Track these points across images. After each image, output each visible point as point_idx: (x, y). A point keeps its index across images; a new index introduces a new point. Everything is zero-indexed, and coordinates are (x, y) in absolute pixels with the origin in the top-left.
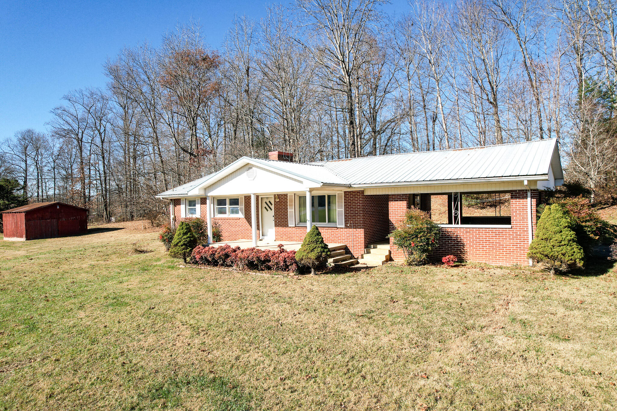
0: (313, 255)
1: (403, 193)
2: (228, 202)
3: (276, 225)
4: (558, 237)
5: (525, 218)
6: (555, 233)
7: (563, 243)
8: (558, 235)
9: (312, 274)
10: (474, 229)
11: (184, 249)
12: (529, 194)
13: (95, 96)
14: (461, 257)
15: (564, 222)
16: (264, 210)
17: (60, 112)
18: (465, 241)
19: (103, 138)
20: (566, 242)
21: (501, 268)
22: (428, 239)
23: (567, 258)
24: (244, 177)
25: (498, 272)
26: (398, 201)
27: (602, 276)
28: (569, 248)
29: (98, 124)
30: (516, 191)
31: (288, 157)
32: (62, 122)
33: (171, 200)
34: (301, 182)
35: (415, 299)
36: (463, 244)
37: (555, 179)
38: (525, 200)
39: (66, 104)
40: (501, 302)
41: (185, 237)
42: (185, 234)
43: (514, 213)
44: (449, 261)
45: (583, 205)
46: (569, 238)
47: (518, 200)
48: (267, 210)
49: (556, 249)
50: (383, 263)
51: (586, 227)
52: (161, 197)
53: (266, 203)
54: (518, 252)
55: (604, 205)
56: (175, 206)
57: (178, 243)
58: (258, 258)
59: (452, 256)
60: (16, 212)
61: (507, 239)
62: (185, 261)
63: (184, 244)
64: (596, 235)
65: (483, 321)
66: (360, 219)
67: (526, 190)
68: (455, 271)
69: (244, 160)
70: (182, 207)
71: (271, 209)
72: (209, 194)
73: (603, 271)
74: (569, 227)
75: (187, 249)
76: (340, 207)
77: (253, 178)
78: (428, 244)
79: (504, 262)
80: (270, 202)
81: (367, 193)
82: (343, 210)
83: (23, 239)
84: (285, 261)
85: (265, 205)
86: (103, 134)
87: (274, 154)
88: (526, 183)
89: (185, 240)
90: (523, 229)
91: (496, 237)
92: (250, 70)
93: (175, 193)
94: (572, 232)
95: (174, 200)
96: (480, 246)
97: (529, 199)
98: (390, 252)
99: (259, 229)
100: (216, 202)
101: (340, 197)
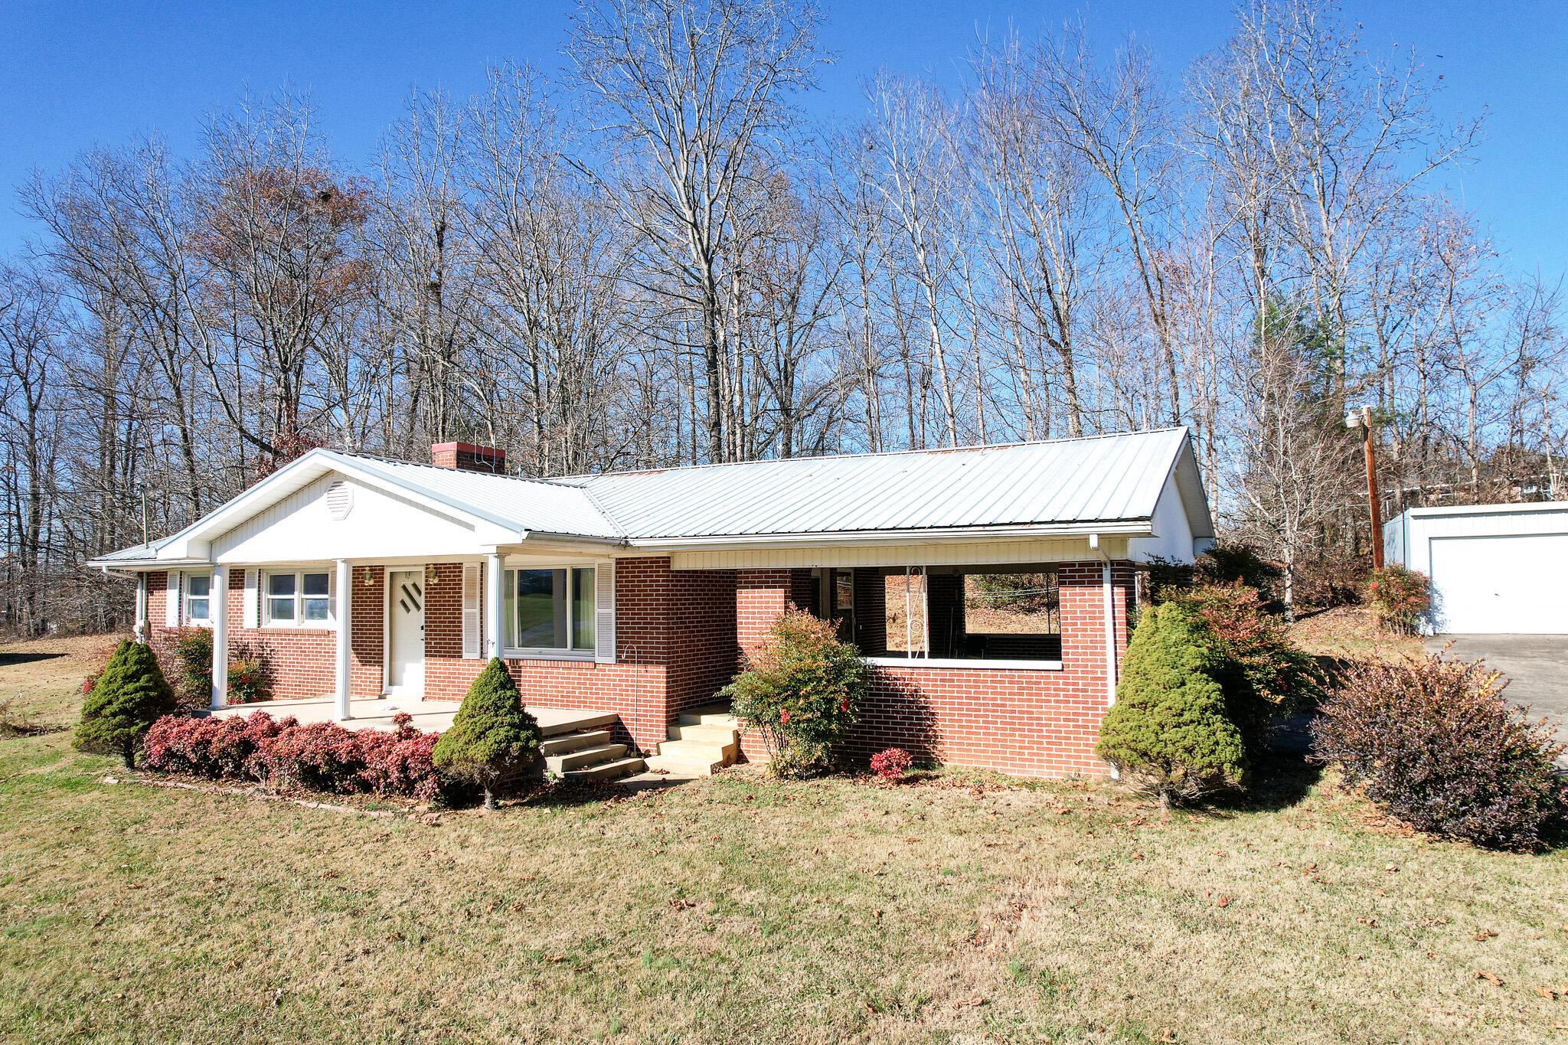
0: (481, 751)
1: (773, 565)
2: (299, 582)
3: (429, 653)
4: (1174, 698)
5: (1097, 643)
6: (1168, 687)
7: (1187, 716)
8: (1175, 694)
9: (485, 809)
10: (965, 672)
11: (119, 726)
12: (1107, 574)
14: (928, 754)
15: (1192, 655)
16: (400, 610)
18: (936, 705)
19: (34, 397)
20: (1196, 715)
21: (1032, 786)
22: (829, 701)
23: (1198, 762)
24: (318, 510)
25: (1021, 800)
26: (761, 587)
27: (1290, 811)
28: (1203, 730)
29: (21, 360)
30: (1072, 565)
31: (489, 459)
33: (140, 574)
34: (471, 527)
35: (747, 898)
36: (933, 714)
37: (1195, 538)
38: (1097, 590)
40: (1001, 907)
41: (130, 687)
42: (129, 678)
43: (1070, 628)
44: (889, 767)
45: (1243, 607)
46: (1203, 701)
47: (1078, 590)
48: (408, 610)
49: (1170, 734)
50: (715, 769)
51: (1251, 667)
52: (104, 566)
53: (404, 587)
54: (1081, 739)
55: (1317, 605)
56: (150, 591)
57: (102, 707)
58: (331, 757)
59: (897, 752)
61: (1049, 701)
62: (130, 764)
63: (123, 711)
64: (1275, 692)
65: (930, 978)
66: (658, 638)
67: (1100, 564)
68: (904, 795)
69: (315, 461)
70: (171, 595)
71: (418, 607)
72: (221, 560)
73: (1295, 795)
74: (1204, 670)
75: (132, 724)
76: (603, 603)
77: (341, 515)
78: (827, 715)
79: (1042, 767)
80: (415, 585)
81: (678, 565)
82: (613, 611)
84: (404, 768)
85: (401, 595)
87: (447, 450)
88: (1094, 542)
89: (126, 697)
90: (1092, 672)
91: (1022, 694)
92: (446, 234)
93: (152, 553)
94: (1213, 686)
95: (149, 574)
96: (978, 722)
98: (737, 736)
99: (380, 663)
100: (266, 582)
101: (603, 574)
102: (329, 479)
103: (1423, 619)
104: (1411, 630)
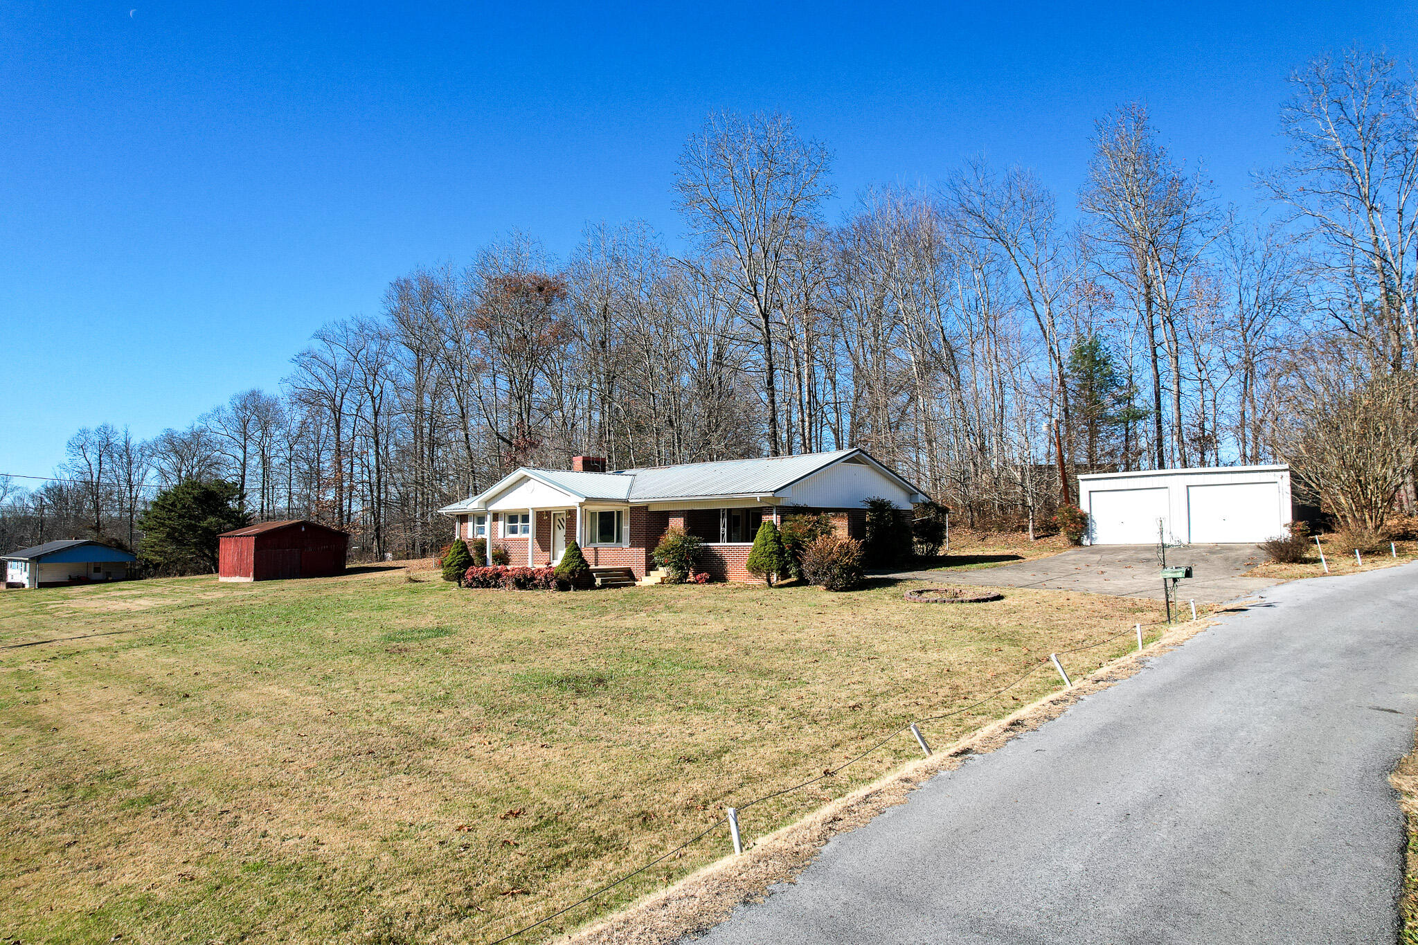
0: (567, 570)
1: (681, 509)
2: (520, 518)
9: (572, 591)
10: (737, 547)
11: (457, 570)
12: (770, 509)
13: (366, 331)
16: (557, 528)
17: (307, 360)
18: (726, 558)
19: (377, 406)
24: (520, 490)
26: (677, 517)
29: (369, 381)
30: (765, 507)
31: (598, 463)
32: (309, 377)
33: (457, 516)
34: (569, 495)
37: (911, 495)
38: (772, 517)
39: (317, 345)
41: (460, 556)
42: (459, 553)
44: (700, 579)
48: (560, 529)
50: (656, 584)
52: (444, 512)
53: (558, 519)
56: (461, 523)
57: (451, 563)
58: (525, 577)
60: (241, 536)
62: (460, 585)
63: (457, 565)
66: (643, 537)
67: (772, 507)
69: (521, 472)
70: (470, 524)
71: (562, 527)
72: (489, 509)
75: (460, 570)
76: (626, 524)
77: (530, 492)
78: (681, 560)
80: (560, 517)
81: (651, 509)
82: (629, 527)
83: (250, 579)
84: (546, 577)
85: (558, 523)
86: (377, 401)
87: (578, 461)
89: (458, 560)
93: (461, 506)
95: (461, 516)
97: (775, 515)
99: (549, 551)
100: (507, 518)
101: (626, 513)
102: (524, 479)
103: (1085, 536)
104: (1078, 543)
